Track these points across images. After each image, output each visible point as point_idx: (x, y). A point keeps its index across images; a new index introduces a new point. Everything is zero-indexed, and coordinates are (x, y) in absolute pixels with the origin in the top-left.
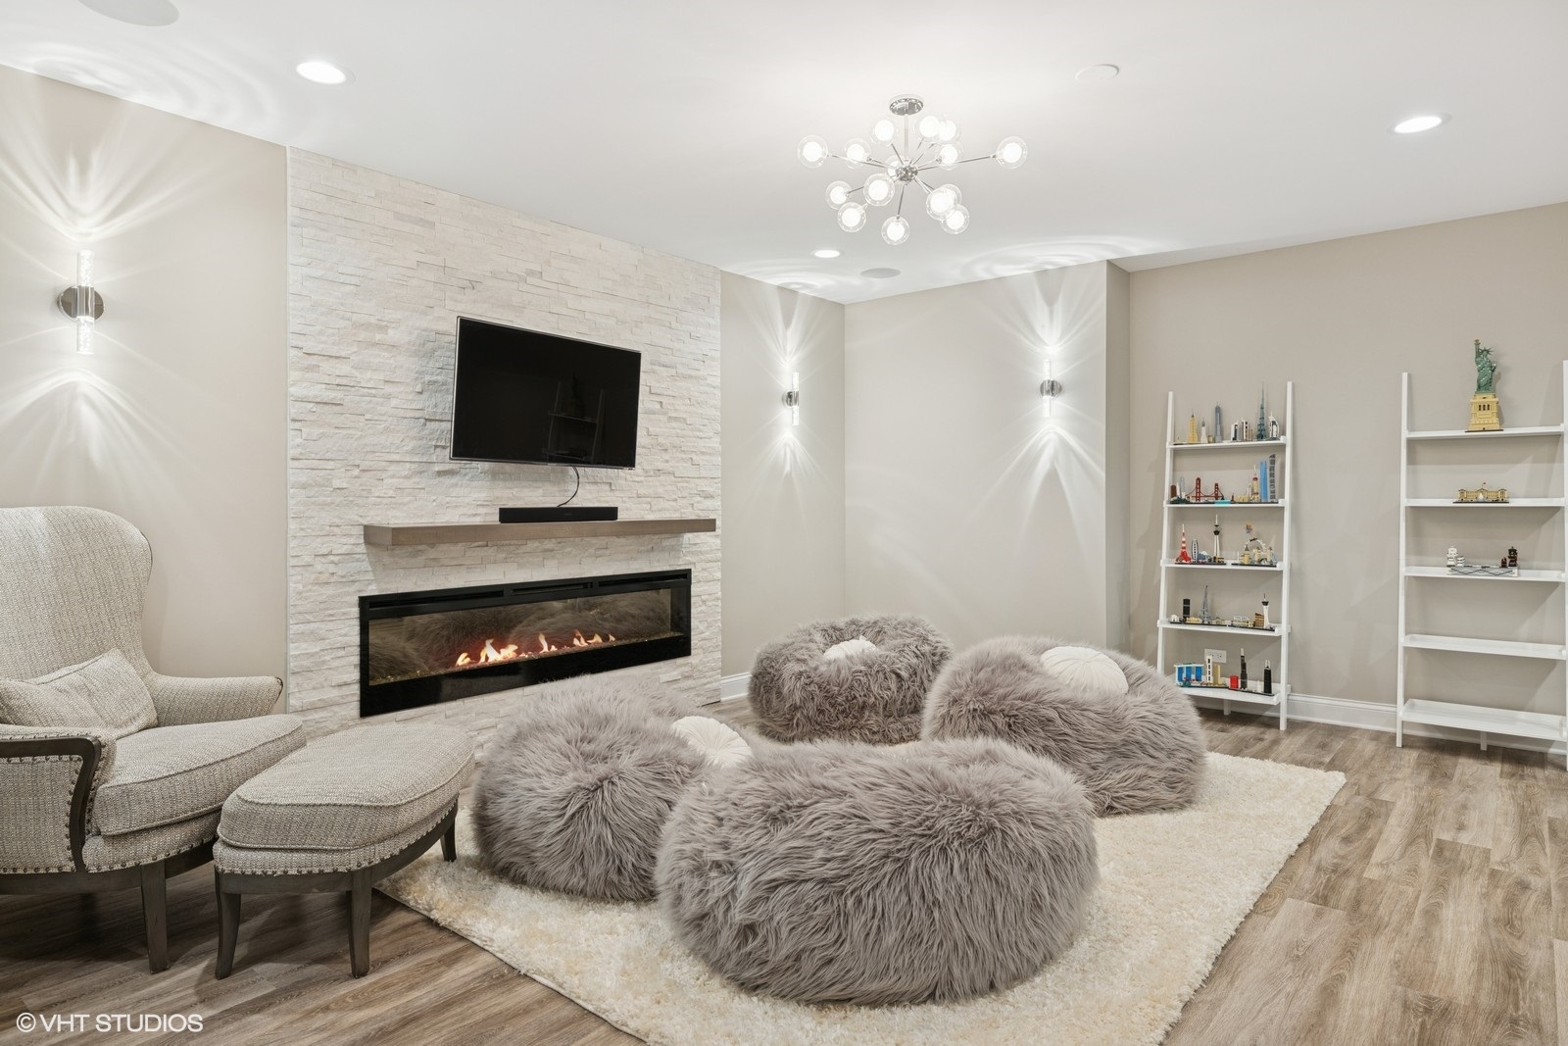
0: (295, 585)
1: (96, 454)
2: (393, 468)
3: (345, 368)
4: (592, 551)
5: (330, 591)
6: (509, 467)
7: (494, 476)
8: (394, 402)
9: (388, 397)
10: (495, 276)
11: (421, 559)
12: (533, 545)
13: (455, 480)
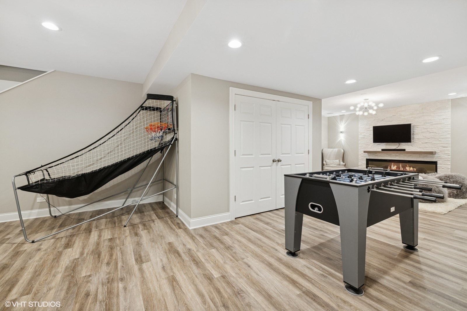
0: (359, 157)
1: (343, 144)
2: (371, 144)
3: (365, 134)
4: (407, 156)
5: (363, 157)
6: (389, 143)
7: (386, 145)
8: (371, 137)
9: (370, 136)
10: (387, 118)
11: (375, 155)
12: (393, 154)
13: (379, 145)
